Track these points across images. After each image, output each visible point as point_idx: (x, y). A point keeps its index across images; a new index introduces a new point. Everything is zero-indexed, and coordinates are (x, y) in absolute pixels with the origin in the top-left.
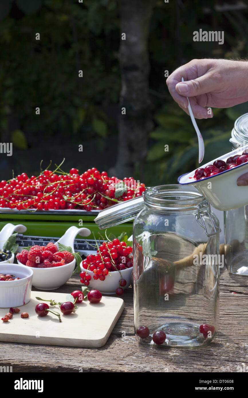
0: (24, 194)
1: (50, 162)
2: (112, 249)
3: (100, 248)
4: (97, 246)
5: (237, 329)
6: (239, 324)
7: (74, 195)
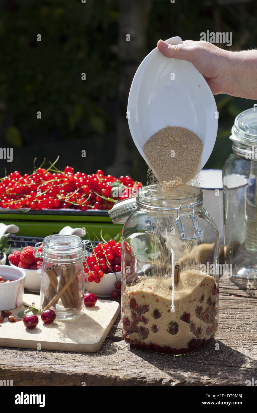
0: (16, 193)
1: (44, 160)
2: (108, 250)
3: (95, 249)
4: (91, 247)
5: (237, 333)
6: (238, 328)
7: (68, 194)
